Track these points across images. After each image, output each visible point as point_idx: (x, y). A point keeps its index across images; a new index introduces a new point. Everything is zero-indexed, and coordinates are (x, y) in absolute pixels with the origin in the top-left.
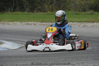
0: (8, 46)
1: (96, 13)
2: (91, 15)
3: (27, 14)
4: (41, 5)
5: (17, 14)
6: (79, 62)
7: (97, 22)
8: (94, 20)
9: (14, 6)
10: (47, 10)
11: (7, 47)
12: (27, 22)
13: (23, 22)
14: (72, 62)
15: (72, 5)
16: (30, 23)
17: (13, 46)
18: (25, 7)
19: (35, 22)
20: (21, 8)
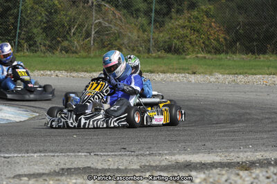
0: (7, 115)
1: (169, 55)
2: (159, 60)
3: (43, 57)
4: (67, 40)
5: (24, 56)
6: (143, 146)
7: (171, 73)
8: (165, 69)
9: (18, 42)
10: (79, 49)
11: (7, 118)
12: (42, 72)
13: (34, 71)
14: (131, 146)
15: (126, 41)
16: (49, 73)
17: (18, 114)
18: (38, 44)
19: (57, 72)
20: (30, 46)
